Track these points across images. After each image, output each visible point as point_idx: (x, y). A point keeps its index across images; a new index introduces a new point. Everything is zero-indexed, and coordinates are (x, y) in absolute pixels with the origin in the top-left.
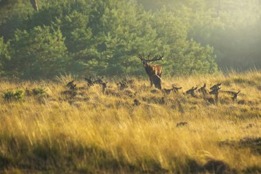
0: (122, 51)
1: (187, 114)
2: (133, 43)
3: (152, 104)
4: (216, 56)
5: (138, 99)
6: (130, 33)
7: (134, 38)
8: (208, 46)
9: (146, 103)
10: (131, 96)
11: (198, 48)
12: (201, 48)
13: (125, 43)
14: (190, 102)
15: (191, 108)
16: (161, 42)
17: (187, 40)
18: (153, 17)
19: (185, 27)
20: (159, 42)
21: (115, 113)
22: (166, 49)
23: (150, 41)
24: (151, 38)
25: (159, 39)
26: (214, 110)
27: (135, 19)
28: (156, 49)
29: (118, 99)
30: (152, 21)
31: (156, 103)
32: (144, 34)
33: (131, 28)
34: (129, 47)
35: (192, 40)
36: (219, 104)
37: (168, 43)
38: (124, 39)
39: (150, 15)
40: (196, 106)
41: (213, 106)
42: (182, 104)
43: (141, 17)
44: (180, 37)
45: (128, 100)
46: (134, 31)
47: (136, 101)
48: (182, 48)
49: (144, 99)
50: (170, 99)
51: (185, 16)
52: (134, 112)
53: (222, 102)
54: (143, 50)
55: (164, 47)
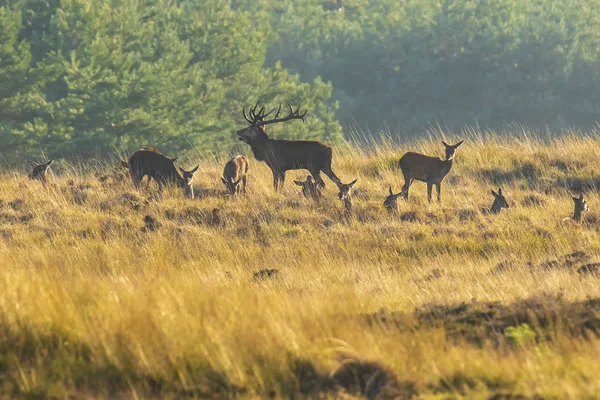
0: (105, 97)
1: (276, 247)
2: (134, 76)
3: (188, 227)
4: (337, 105)
5: (154, 215)
6: (125, 51)
7: (136, 66)
8: (318, 81)
9: (174, 224)
10: (136, 208)
11: (293, 84)
12: (301, 87)
13: (113, 78)
14: (282, 219)
15: (287, 234)
16: (201, 72)
17: (265, 66)
18: (179, 11)
19: (260, 34)
20: (197, 73)
21: (99, 251)
22: (214, 90)
23: (174, 73)
24: (177, 63)
25: (197, 65)
26: (344, 239)
27: (137, 17)
28: (190, 89)
29: (104, 216)
30: (179, 21)
31: (199, 223)
32: (159, 53)
33: (127, 41)
34: (124, 88)
35: (278, 65)
36: (355, 222)
37: (220, 76)
38: (112, 67)
39: (174, 7)
40: (299, 227)
41: (339, 228)
42: (263, 224)
43: (153, 14)
44: (249, 59)
45: (129, 218)
46: (135, 48)
47: (148, 219)
48: (255, 85)
49: (169, 215)
50: (233, 214)
51: (259, 9)
52: (146, 248)
53: (362, 217)
54: (157, 92)
55: (210, 86)
